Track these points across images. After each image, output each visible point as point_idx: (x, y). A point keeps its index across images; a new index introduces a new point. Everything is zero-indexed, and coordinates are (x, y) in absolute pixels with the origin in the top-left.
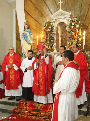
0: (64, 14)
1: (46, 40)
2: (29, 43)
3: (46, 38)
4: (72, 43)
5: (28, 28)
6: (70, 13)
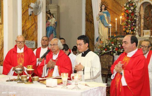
2: (107, 26)
3: (126, 20)
5: (105, 9)
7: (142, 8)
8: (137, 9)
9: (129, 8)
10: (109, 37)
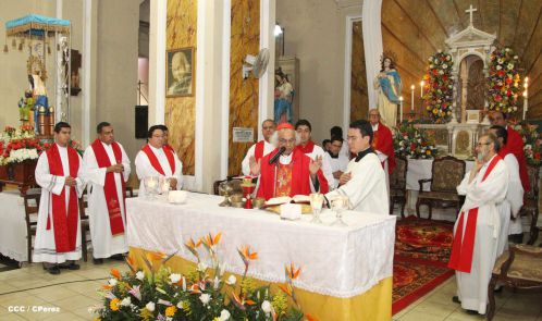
0: (479, 38)
1: (434, 94)
2: (393, 99)
3: (433, 90)
4: (497, 105)
5: (391, 67)
6: (494, 37)
7: (464, 66)
8: (454, 68)
9: (438, 66)
10: (398, 121)
